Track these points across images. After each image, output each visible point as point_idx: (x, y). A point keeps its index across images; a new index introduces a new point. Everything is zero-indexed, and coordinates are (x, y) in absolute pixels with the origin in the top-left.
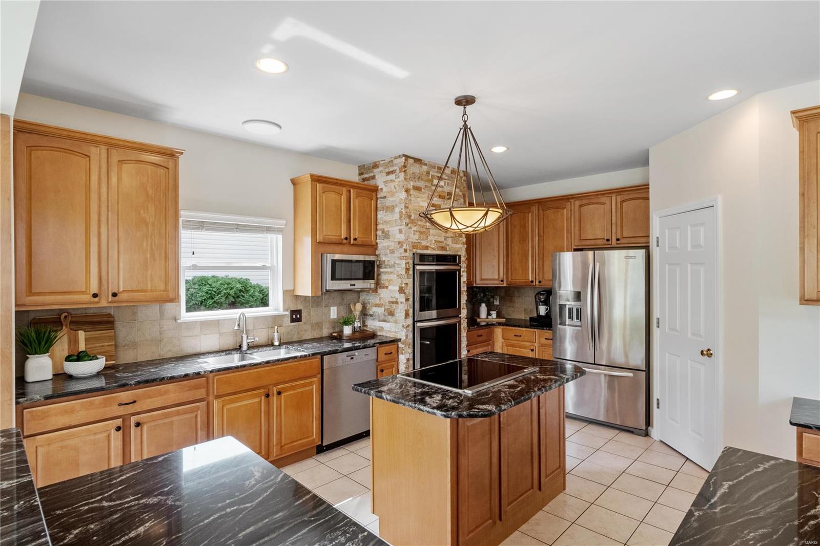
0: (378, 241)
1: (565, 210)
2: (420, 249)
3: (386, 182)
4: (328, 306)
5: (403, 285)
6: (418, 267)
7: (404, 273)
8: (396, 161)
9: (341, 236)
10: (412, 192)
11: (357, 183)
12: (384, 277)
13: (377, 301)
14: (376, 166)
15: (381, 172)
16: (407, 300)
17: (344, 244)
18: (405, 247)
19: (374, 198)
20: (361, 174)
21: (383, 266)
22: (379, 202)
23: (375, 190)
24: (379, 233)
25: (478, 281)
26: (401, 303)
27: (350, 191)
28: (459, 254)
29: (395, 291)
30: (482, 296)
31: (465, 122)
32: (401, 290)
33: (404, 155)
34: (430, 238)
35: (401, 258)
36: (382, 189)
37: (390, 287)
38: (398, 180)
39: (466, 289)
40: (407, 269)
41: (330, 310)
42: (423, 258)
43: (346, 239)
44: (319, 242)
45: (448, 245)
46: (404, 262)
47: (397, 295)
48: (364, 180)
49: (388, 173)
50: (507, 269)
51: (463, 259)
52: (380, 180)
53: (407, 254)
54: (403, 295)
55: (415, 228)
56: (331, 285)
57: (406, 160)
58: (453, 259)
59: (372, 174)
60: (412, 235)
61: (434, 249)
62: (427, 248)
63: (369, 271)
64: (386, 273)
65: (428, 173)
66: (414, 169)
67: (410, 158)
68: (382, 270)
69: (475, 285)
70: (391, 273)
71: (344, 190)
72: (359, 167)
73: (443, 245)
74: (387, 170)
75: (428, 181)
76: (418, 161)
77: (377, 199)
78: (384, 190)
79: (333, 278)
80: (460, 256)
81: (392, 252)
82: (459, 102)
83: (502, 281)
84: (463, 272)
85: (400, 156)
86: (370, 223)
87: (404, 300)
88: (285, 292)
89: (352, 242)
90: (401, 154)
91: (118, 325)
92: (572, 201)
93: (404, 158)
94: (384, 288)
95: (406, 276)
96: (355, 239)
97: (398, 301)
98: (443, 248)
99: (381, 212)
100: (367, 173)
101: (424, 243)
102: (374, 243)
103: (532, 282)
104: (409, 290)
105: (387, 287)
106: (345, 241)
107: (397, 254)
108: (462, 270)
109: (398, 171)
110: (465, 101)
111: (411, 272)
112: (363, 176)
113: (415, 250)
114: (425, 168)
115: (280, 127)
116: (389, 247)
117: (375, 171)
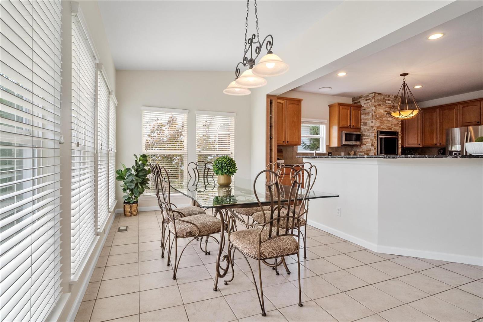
0: (361, 127)
1: (454, 110)
2: (380, 129)
3: (365, 103)
4: (341, 152)
5: (373, 143)
6: (380, 136)
7: (374, 138)
8: (370, 95)
9: (348, 125)
10: (377, 107)
11: (352, 105)
12: (364, 141)
13: (361, 150)
14: (360, 97)
15: (363, 100)
16: (375, 149)
17: (348, 128)
18: (374, 128)
19: (360, 110)
20: (353, 101)
21: (364, 136)
22: (362, 111)
23: (360, 107)
24: (362, 123)
25: (407, 145)
26: (372, 150)
27: (351, 108)
28: (398, 131)
29: (369, 146)
30: (408, 152)
31: (404, 82)
32: (372, 145)
33: (374, 93)
34: (385, 125)
35: (372, 133)
36: (363, 106)
37: (367, 144)
38: (371, 102)
39: (401, 146)
40: (375, 137)
41: (341, 153)
42: (382, 133)
43: (350, 126)
44: (340, 127)
45: (393, 128)
46: (374, 134)
47: (370, 147)
48: (355, 103)
49: (366, 100)
50: (422, 139)
51: (399, 133)
52: (363, 103)
53: (375, 131)
54: (373, 147)
55: (378, 121)
56: (344, 143)
57: (375, 94)
58: (395, 133)
59: (359, 101)
60: (377, 124)
61: (386, 129)
62: (383, 129)
63: (359, 138)
64: (365, 139)
65: (384, 98)
66: (379, 97)
67: (377, 93)
68: (363, 138)
69: (405, 147)
70: (368, 139)
71: (349, 108)
72: (352, 98)
73: (390, 127)
74: (366, 99)
75: (384, 101)
76: (379, 94)
77: (361, 110)
78: (364, 107)
79: (346, 140)
80: (398, 132)
81: (368, 130)
82: (401, 75)
83: (420, 145)
84: (400, 139)
85: (372, 93)
86: (358, 120)
87: (374, 149)
88: (326, 146)
89: (352, 127)
90: (373, 92)
91: (283, 152)
92: (459, 105)
93: (374, 94)
94: (364, 145)
95: (374, 139)
96: (353, 126)
97: (371, 149)
98: (390, 129)
99: (363, 115)
100: (356, 100)
101: (382, 127)
102: (360, 128)
103: (436, 144)
104: (376, 145)
105: (366, 145)
106: (349, 127)
107: (370, 131)
108: (399, 138)
109: (371, 99)
110: (404, 75)
111: (377, 138)
112: (354, 102)
113: (378, 130)
114: (383, 96)
115: (331, 88)
116: (366, 129)
117: (360, 99)
